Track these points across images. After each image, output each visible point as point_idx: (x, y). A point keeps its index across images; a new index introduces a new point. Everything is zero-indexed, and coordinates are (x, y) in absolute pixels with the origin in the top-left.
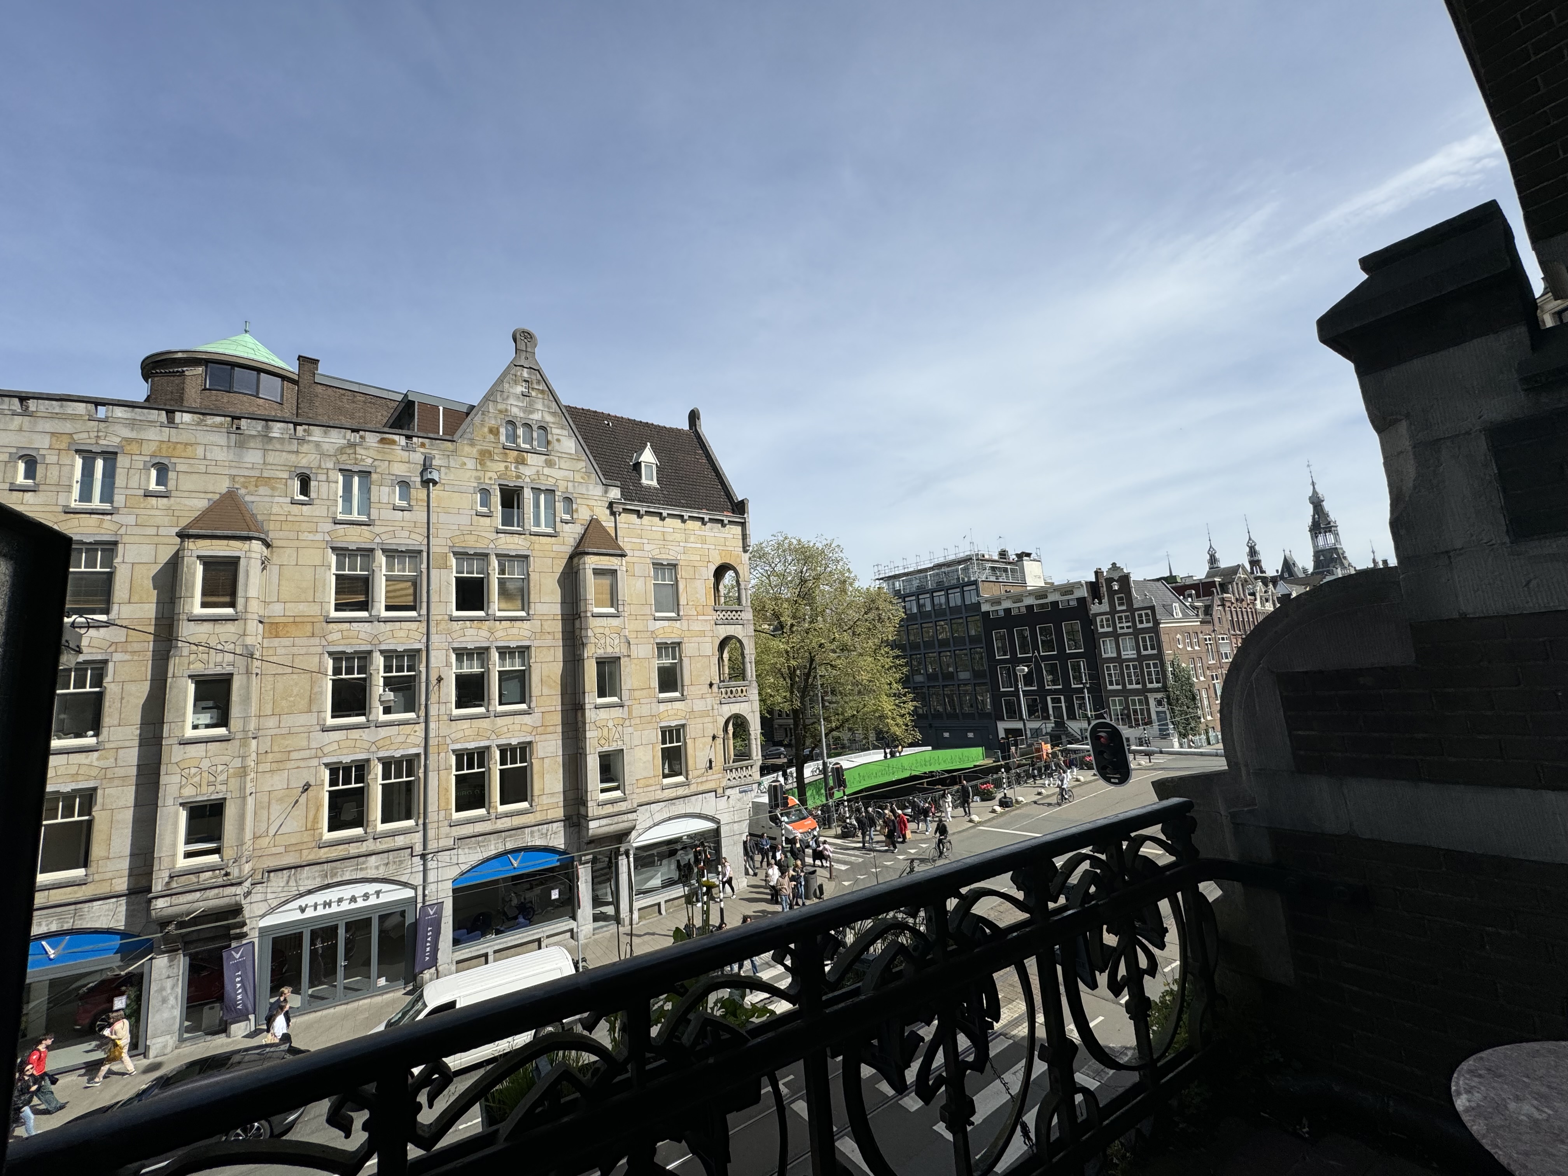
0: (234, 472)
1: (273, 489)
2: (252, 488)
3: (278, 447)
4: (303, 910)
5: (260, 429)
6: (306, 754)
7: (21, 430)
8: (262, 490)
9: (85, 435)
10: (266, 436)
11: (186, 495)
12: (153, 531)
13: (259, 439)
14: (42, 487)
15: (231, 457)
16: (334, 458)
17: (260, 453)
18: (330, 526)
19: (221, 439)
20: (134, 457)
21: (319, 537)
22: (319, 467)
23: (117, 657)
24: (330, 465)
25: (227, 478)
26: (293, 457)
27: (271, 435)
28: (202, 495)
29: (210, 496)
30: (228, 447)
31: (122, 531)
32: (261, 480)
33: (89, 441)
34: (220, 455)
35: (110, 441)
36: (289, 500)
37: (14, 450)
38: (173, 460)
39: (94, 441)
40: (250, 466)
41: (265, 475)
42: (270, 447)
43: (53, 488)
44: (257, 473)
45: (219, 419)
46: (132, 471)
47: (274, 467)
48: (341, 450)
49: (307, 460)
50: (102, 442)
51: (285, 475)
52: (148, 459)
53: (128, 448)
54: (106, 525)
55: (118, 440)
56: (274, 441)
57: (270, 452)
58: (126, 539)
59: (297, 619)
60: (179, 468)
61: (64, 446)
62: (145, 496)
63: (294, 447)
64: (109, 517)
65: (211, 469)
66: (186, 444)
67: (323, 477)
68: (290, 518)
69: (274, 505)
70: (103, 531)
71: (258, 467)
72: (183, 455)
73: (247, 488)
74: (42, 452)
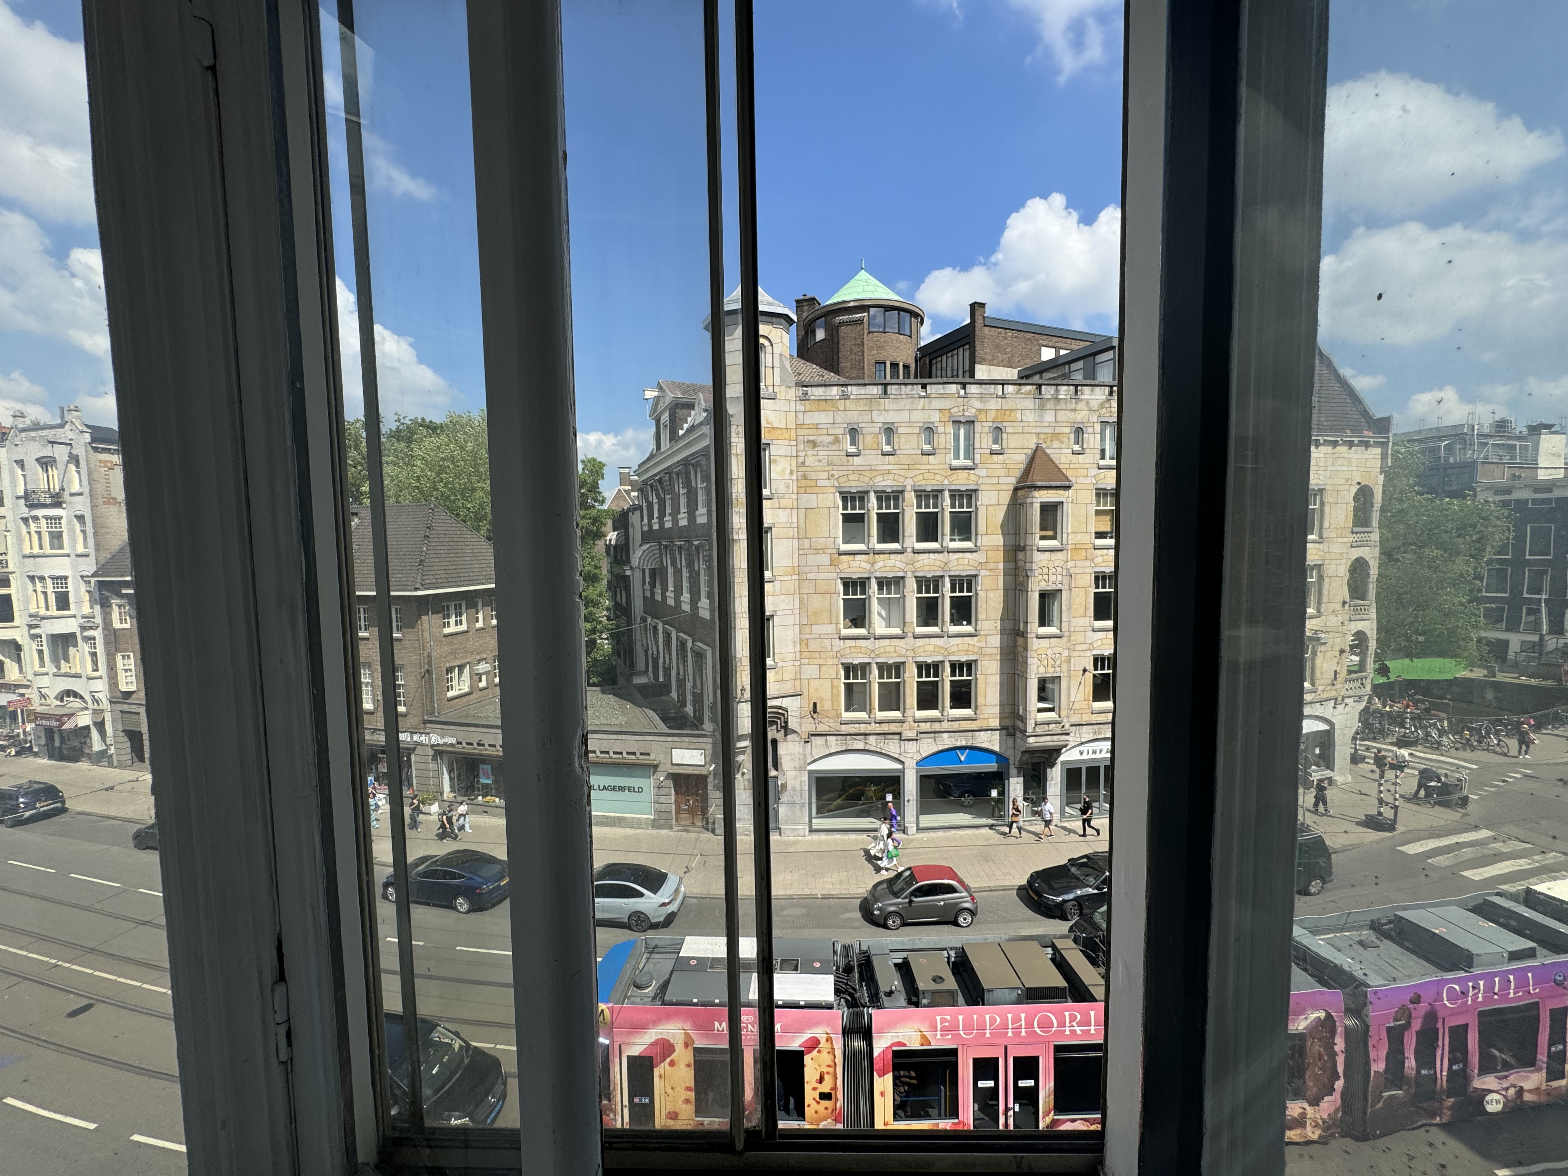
0: (1038, 430)
1: (1062, 442)
2: (1049, 443)
3: (1063, 406)
4: (1081, 753)
5: (1053, 392)
6: (1084, 647)
7: (924, 409)
8: (1056, 444)
9: (956, 409)
10: (1057, 398)
11: (1012, 451)
12: (995, 481)
13: (1052, 401)
14: (938, 451)
15: (1036, 419)
16: (1097, 413)
17: (1053, 412)
18: (1095, 471)
19: (1029, 403)
20: (984, 424)
21: (1089, 480)
22: (1089, 422)
23: (983, 573)
24: (1095, 419)
25: (1034, 436)
26: (1072, 414)
27: (1060, 397)
28: (1021, 451)
29: (1026, 451)
30: (1035, 410)
31: (980, 482)
32: (1055, 436)
33: (959, 414)
34: (1030, 417)
35: (970, 413)
36: (1070, 451)
37: (921, 425)
38: (1005, 424)
39: (961, 414)
40: (1047, 424)
41: (1057, 431)
42: (1058, 408)
43: (943, 451)
44: (1050, 430)
45: (1029, 388)
46: (983, 435)
47: (1061, 424)
48: (1102, 406)
49: (1081, 416)
50: (966, 414)
51: (1068, 430)
52: (990, 424)
53: (979, 417)
54: (972, 477)
55: (974, 411)
56: (1062, 402)
57: (1060, 412)
58: (982, 487)
59: (1077, 546)
60: (1009, 430)
61: (946, 419)
62: (991, 454)
63: (1073, 406)
64: (972, 472)
65: (1026, 430)
66: (1011, 410)
67: (1090, 430)
68: (1072, 466)
69: (1062, 456)
70: (970, 482)
71: (1051, 424)
72: (1010, 419)
73: (1045, 443)
74: (936, 424)
